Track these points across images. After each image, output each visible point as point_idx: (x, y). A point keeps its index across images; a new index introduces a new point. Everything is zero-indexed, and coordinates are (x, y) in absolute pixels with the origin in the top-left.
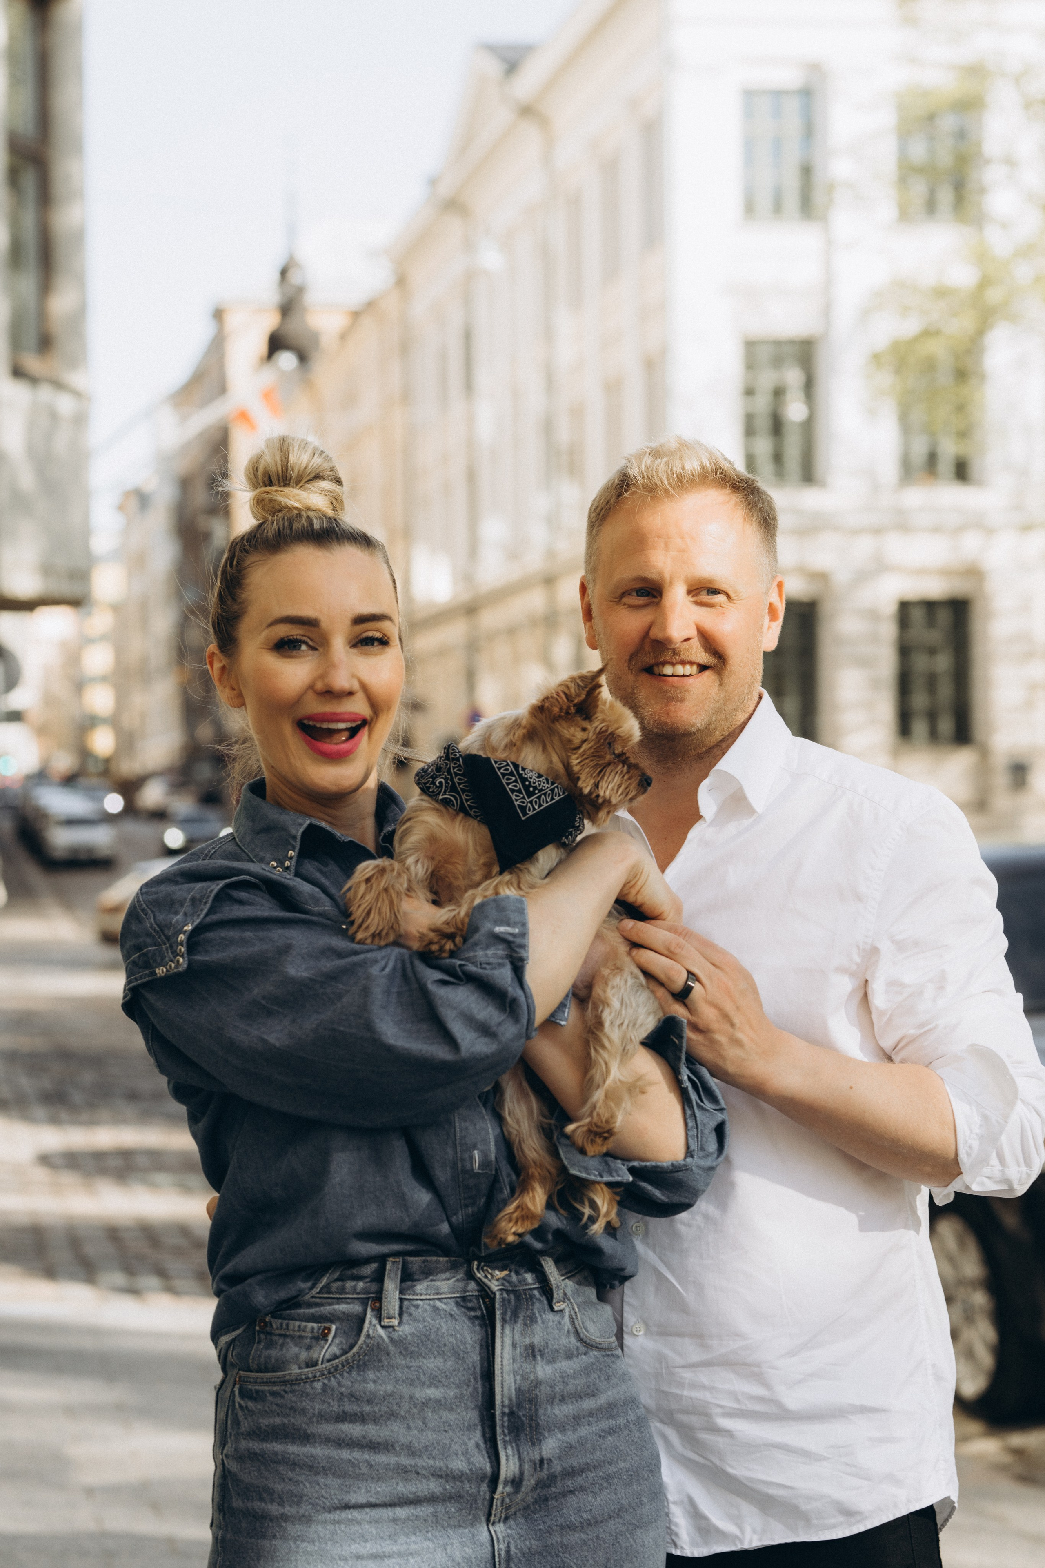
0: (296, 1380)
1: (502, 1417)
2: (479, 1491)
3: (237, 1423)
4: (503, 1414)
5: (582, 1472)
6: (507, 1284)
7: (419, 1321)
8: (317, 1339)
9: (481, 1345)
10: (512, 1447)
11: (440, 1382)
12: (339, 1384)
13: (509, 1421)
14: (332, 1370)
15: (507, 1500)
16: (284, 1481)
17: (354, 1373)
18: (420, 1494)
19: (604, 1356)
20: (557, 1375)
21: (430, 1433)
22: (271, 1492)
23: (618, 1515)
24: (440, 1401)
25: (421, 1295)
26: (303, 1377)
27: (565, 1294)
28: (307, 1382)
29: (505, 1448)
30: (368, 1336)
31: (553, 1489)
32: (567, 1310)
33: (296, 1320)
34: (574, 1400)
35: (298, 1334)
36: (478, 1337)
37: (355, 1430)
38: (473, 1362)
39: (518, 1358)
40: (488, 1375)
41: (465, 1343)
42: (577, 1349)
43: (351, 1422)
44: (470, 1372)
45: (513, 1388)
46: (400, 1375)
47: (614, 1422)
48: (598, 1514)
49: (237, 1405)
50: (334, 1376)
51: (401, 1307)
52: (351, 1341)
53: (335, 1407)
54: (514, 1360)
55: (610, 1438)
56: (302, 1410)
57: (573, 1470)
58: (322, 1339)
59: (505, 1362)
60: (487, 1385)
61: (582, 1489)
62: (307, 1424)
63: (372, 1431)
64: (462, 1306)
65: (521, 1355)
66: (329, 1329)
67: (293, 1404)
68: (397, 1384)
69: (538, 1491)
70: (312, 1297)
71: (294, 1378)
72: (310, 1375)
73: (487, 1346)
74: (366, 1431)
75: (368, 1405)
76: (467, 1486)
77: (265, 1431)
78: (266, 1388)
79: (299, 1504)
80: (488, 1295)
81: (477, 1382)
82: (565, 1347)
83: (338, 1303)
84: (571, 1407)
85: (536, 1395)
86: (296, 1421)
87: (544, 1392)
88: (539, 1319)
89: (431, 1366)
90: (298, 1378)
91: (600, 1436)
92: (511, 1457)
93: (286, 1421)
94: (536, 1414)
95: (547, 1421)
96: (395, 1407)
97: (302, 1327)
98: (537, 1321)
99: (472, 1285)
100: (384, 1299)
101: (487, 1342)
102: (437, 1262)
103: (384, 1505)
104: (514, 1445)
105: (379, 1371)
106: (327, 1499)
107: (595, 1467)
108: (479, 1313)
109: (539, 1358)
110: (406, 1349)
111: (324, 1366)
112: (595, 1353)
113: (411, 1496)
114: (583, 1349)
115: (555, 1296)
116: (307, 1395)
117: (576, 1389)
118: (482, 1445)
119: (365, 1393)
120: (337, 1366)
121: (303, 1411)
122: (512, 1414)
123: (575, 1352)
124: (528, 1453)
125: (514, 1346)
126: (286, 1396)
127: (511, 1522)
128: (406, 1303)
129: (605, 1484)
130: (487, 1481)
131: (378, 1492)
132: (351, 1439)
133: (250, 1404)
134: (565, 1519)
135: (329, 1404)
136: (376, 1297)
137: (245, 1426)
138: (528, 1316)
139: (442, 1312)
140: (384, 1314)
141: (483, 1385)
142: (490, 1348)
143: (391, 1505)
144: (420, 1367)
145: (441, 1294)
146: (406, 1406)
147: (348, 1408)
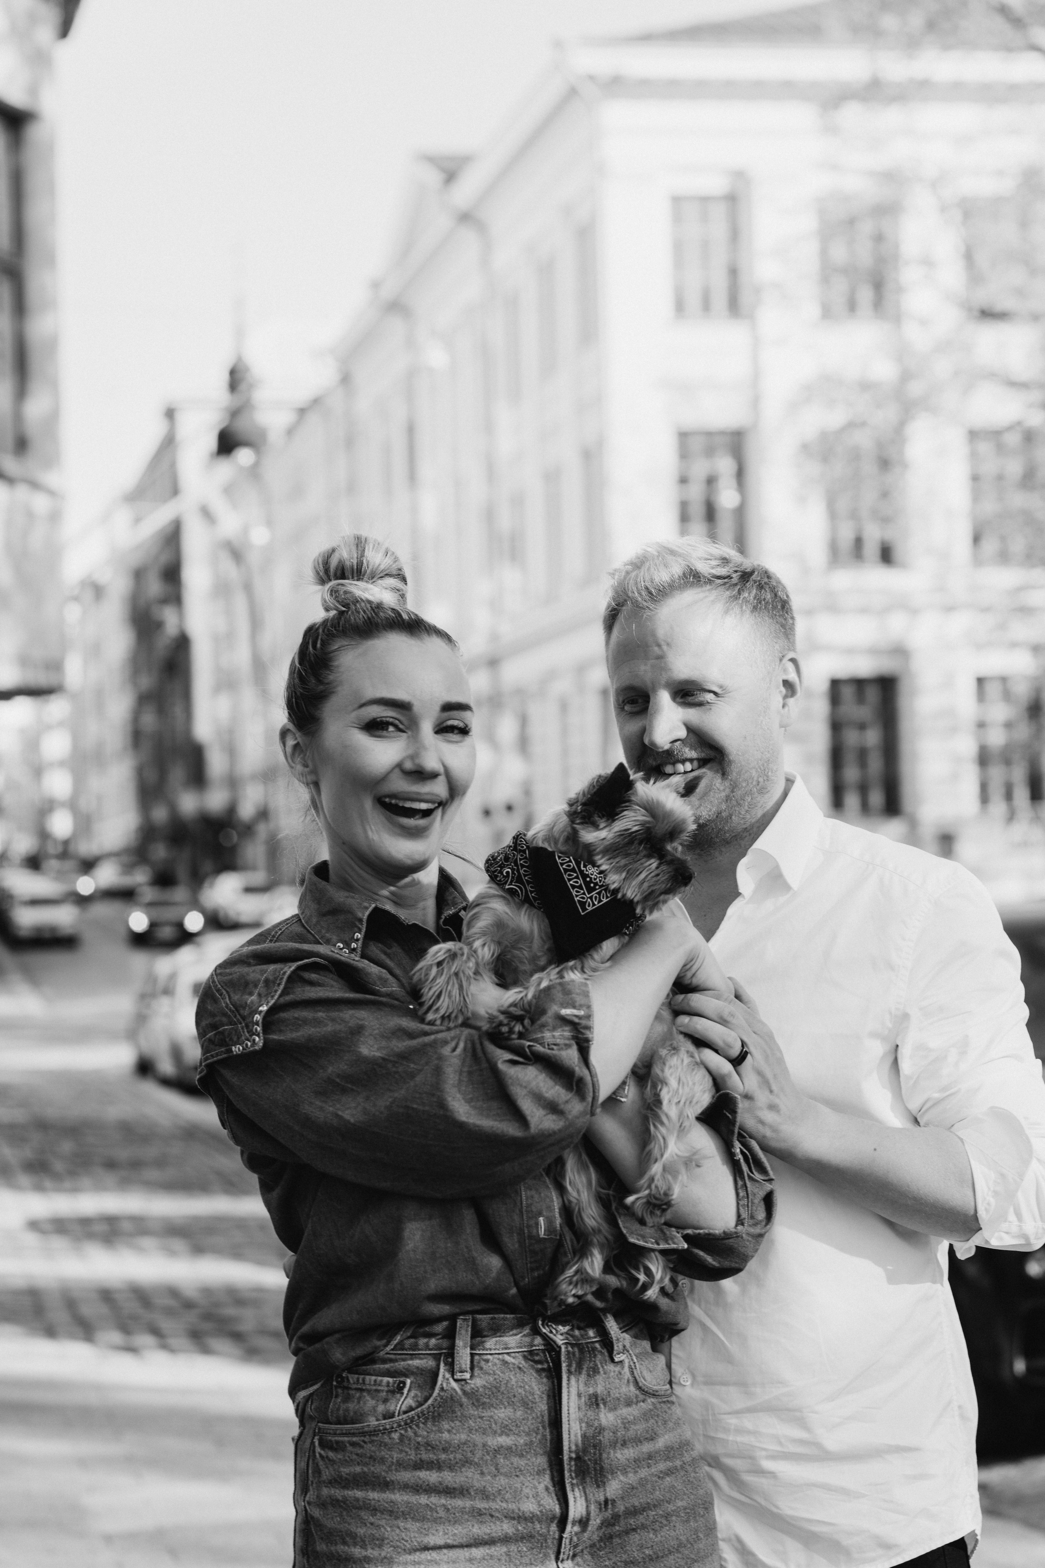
0: (375, 1431)
1: (570, 1461)
2: (549, 1531)
3: (318, 1472)
4: (571, 1458)
5: (643, 1511)
6: (571, 1338)
7: (489, 1374)
8: (393, 1392)
9: (549, 1396)
10: (579, 1489)
11: (511, 1430)
12: (415, 1434)
13: (576, 1465)
14: (409, 1421)
15: (575, 1539)
16: (366, 1525)
17: (429, 1424)
18: (494, 1535)
19: (660, 1403)
20: (619, 1421)
21: (502, 1478)
22: (354, 1536)
23: (677, 1550)
24: (511, 1448)
25: (490, 1349)
26: (381, 1428)
27: (624, 1346)
28: (385, 1433)
29: (573, 1491)
30: (442, 1389)
31: (617, 1528)
32: (627, 1361)
33: (372, 1375)
34: (634, 1444)
35: (374, 1388)
36: (545, 1388)
37: (431, 1477)
38: (541, 1411)
39: (583, 1407)
40: (555, 1422)
41: (533, 1394)
42: (637, 1397)
43: (427, 1469)
44: (539, 1420)
45: (579, 1435)
46: (473, 1425)
47: (671, 1464)
48: (659, 1550)
49: (317, 1455)
50: (411, 1427)
51: (472, 1361)
52: (426, 1394)
53: (412, 1455)
54: (579, 1408)
55: (668, 1479)
56: (381, 1458)
57: (635, 1510)
58: (398, 1393)
59: (572, 1411)
60: (555, 1432)
61: (643, 1527)
62: (387, 1472)
63: (448, 1478)
64: (529, 1360)
65: (586, 1404)
66: (404, 1383)
67: (373, 1454)
68: (470, 1433)
69: (603, 1530)
70: (387, 1353)
71: (372, 1429)
72: (388, 1427)
73: (554, 1396)
74: (442, 1478)
75: (444, 1453)
76: (538, 1526)
77: (346, 1479)
78: (346, 1439)
79: (380, 1546)
80: (553, 1349)
81: (546, 1430)
82: (626, 1395)
83: (412, 1359)
84: (632, 1451)
85: (600, 1440)
86: (375, 1469)
87: (607, 1437)
88: (601, 1370)
89: (502, 1415)
90: (377, 1429)
91: (659, 1477)
92: (578, 1499)
93: (366, 1469)
94: (600, 1459)
95: (611, 1465)
96: (469, 1455)
97: (378, 1382)
98: (599, 1372)
99: (538, 1340)
100: (456, 1355)
101: (554, 1392)
102: (504, 1319)
103: (461, 1546)
104: (581, 1487)
105: (453, 1421)
106: (407, 1541)
107: (655, 1506)
108: (545, 1366)
109: (602, 1406)
110: (478, 1400)
111: (400, 1417)
112: (653, 1400)
113: (486, 1537)
114: (641, 1397)
115: (616, 1348)
116: (386, 1445)
117: (636, 1435)
118: (552, 1489)
119: (440, 1442)
120: (413, 1417)
121: (382, 1460)
122: (578, 1459)
123: (635, 1400)
124: (594, 1495)
125: (579, 1395)
126: (365, 1446)
127: (578, 1559)
128: (477, 1357)
129: (665, 1522)
130: (556, 1522)
131: (455, 1535)
132: (428, 1485)
133: (331, 1454)
134: (628, 1555)
135: (406, 1452)
136: (448, 1353)
137: (326, 1474)
138: (591, 1368)
139: (511, 1366)
140: (456, 1368)
141: (551, 1433)
142: (557, 1398)
143: (467, 1546)
144: (491, 1417)
145: (509, 1348)
146: (479, 1454)
147: (425, 1456)
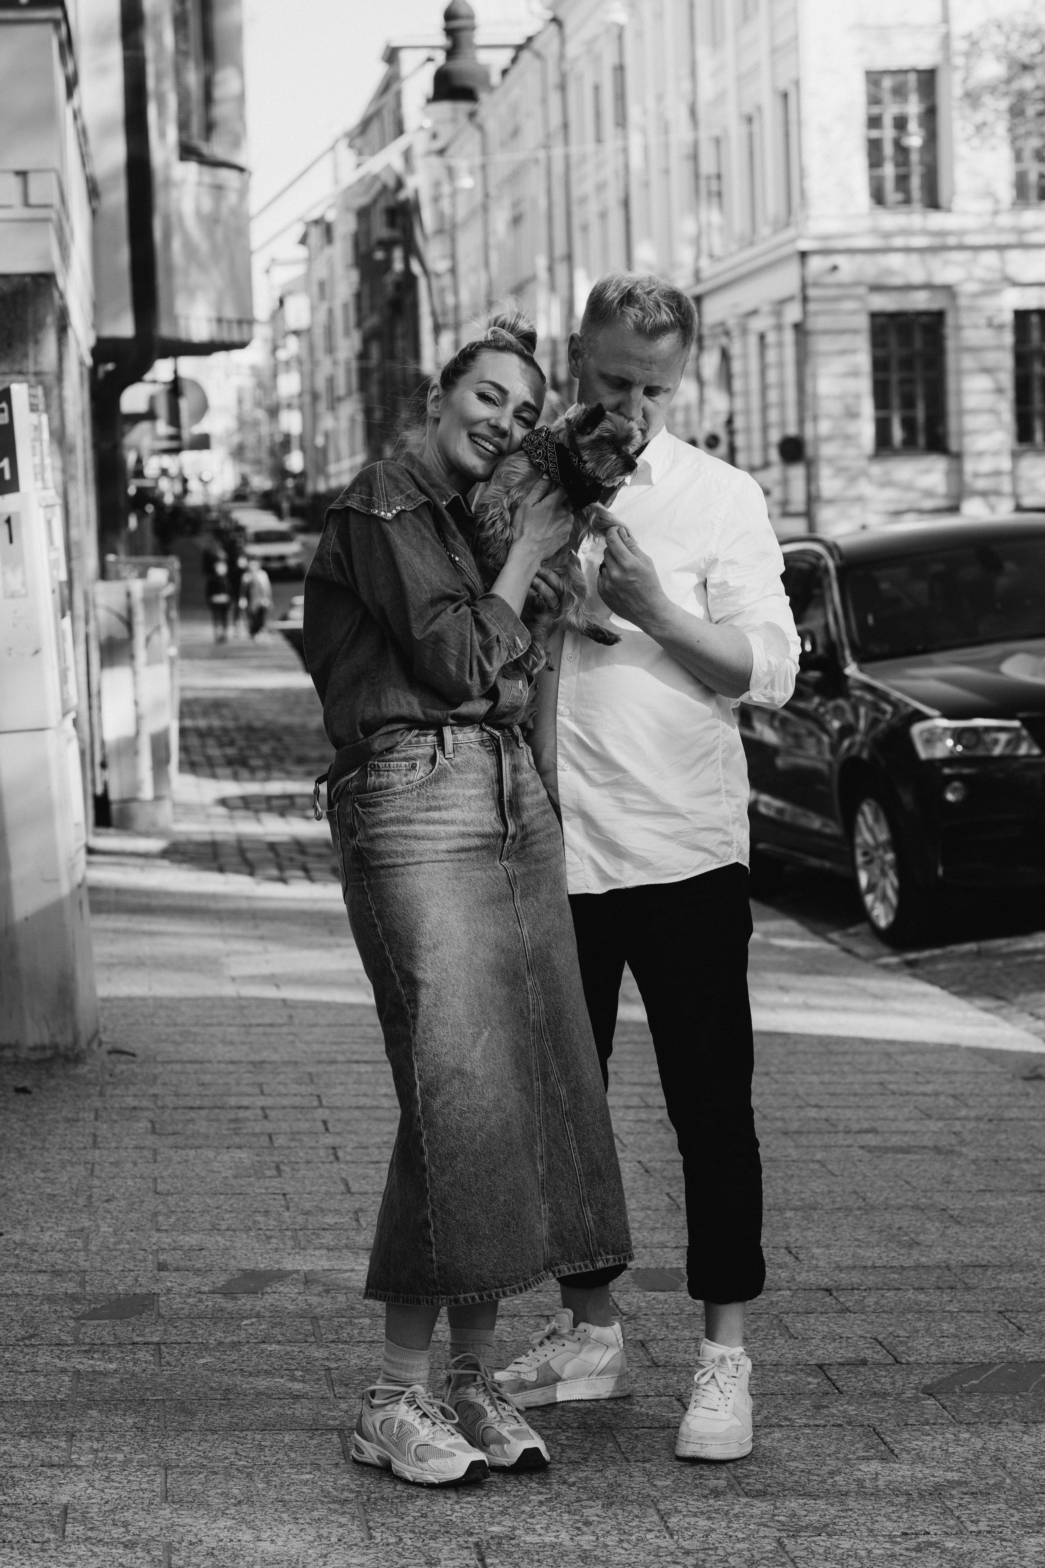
1: (507, 803)
2: (497, 843)
3: (361, 822)
5: (538, 832)
7: (463, 755)
8: (409, 769)
9: (495, 766)
11: (476, 786)
12: (426, 791)
14: (421, 784)
15: (510, 847)
17: (434, 785)
20: (524, 781)
21: (474, 813)
24: (477, 796)
25: (461, 741)
26: (406, 790)
28: (408, 792)
29: (509, 819)
30: (440, 764)
31: (527, 842)
32: (524, 748)
33: (394, 761)
34: (531, 795)
35: (396, 768)
36: (493, 760)
37: (435, 815)
38: (493, 775)
39: (510, 771)
41: (488, 765)
42: (529, 768)
43: (433, 811)
44: (492, 779)
45: (511, 787)
46: (457, 784)
49: (361, 812)
50: (423, 788)
51: (453, 748)
53: (425, 804)
56: (406, 807)
57: (535, 831)
58: (413, 770)
59: (507, 773)
61: (536, 842)
62: (410, 814)
63: (444, 815)
64: (485, 745)
66: (415, 764)
68: (456, 788)
69: (521, 843)
70: (402, 745)
72: (409, 789)
75: (442, 801)
76: (492, 840)
77: (385, 822)
78: (382, 799)
80: (496, 740)
81: (495, 784)
82: (526, 766)
83: (417, 750)
84: (530, 799)
85: (517, 791)
87: (521, 789)
88: (515, 751)
89: (471, 777)
90: (403, 790)
91: (542, 814)
92: (511, 824)
94: (519, 801)
95: (524, 805)
97: (399, 765)
98: (515, 755)
99: (485, 734)
100: (445, 745)
101: (498, 765)
104: (512, 818)
105: (447, 782)
108: (493, 751)
109: (515, 771)
110: (458, 770)
111: (417, 783)
115: (519, 744)
116: (409, 799)
117: (532, 789)
118: (497, 818)
119: (440, 795)
120: (424, 782)
122: (510, 801)
124: (517, 822)
125: (509, 765)
127: (510, 860)
128: (455, 745)
130: (501, 838)
135: (422, 802)
136: (440, 744)
138: (512, 753)
139: (474, 749)
140: (446, 752)
141: (496, 787)
142: (500, 767)
144: (466, 779)
145: (473, 739)
146: (461, 800)
147: (433, 804)
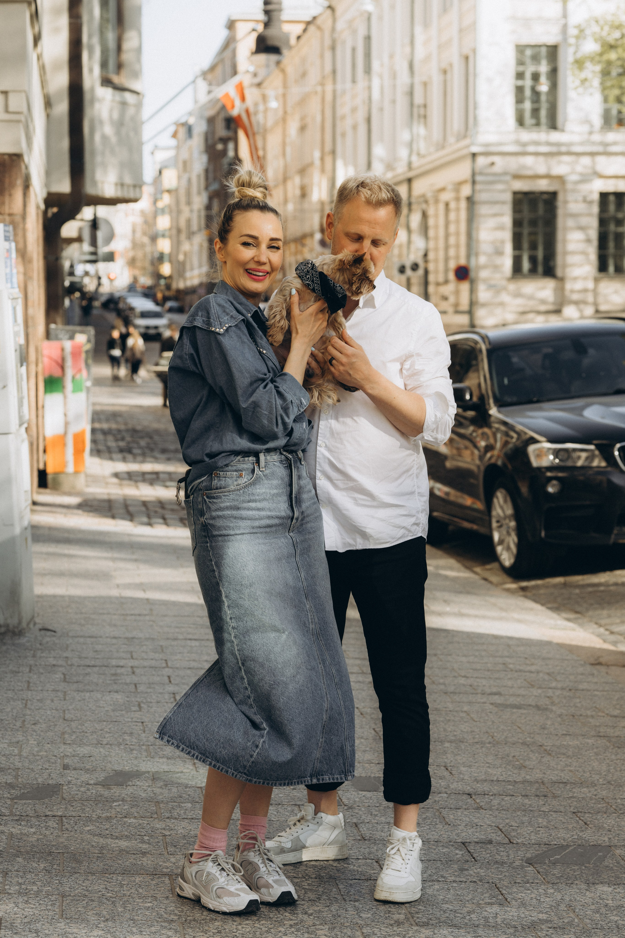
7: (270, 469)
9: (289, 477)
11: (278, 487)
13: (296, 500)
15: (294, 525)
20: (304, 485)
21: (276, 504)
24: (278, 494)
25: (269, 460)
28: (237, 491)
33: (229, 472)
36: (287, 472)
38: (286, 481)
40: (291, 484)
41: (284, 475)
43: (253, 502)
44: (287, 484)
45: (297, 489)
46: (266, 486)
49: (207, 502)
53: (247, 498)
55: (315, 505)
57: (308, 515)
58: (240, 477)
60: (291, 488)
61: (308, 522)
62: (239, 504)
63: (258, 505)
64: (282, 464)
65: (296, 479)
66: (242, 474)
68: (265, 489)
69: (302, 522)
70: (234, 463)
71: (233, 490)
75: (257, 496)
76: (286, 521)
80: (290, 461)
81: (287, 487)
82: (305, 476)
83: (243, 465)
84: (306, 495)
87: (302, 490)
89: (275, 482)
94: (301, 497)
95: (302, 500)
96: (266, 496)
97: (232, 474)
98: (298, 468)
99: (283, 456)
100: (260, 462)
101: (289, 474)
105: (260, 485)
108: (287, 466)
109: (300, 479)
110: (268, 477)
111: (243, 485)
115: (302, 460)
116: (238, 495)
117: (307, 490)
118: (290, 508)
120: (247, 485)
123: (306, 479)
124: (300, 510)
125: (296, 476)
127: (293, 532)
128: (266, 463)
130: (291, 519)
133: (215, 501)
136: (257, 462)
137: (213, 508)
139: (276, 466)
140: (260, 467)
144: (271, 483)
145: (275, 459)
147: (252, 498)
